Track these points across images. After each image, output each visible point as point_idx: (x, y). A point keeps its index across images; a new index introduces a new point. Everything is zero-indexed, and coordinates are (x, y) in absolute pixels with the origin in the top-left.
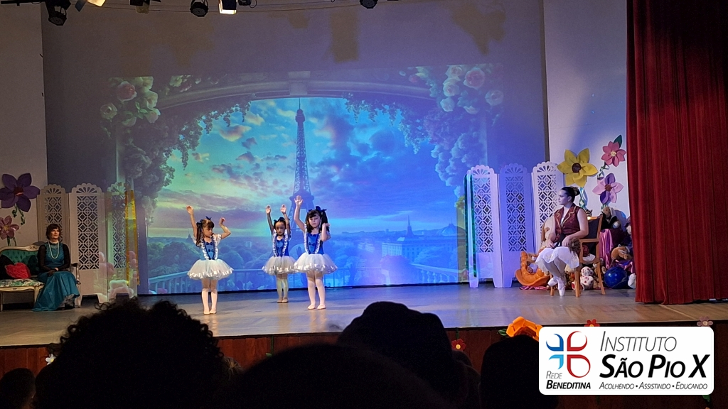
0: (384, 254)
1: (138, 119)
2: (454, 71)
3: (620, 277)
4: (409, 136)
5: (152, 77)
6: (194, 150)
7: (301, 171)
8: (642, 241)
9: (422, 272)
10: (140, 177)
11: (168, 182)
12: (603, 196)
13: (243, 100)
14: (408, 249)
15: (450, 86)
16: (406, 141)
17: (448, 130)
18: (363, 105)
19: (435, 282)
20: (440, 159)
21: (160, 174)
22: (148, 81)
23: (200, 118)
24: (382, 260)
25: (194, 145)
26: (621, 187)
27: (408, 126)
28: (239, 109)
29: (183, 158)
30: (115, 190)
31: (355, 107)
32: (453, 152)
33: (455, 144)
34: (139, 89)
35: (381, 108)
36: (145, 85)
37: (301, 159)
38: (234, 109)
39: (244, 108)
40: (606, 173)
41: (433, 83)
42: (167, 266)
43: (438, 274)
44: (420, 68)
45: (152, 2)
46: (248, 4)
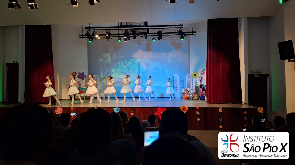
1: (106, 62)
2: (171, 54)
3: (203, 98)
8: (208, 91)
12: (200, 81)
13: (127, 59)
15: (170, 57)
16: (160, 68)
17: (169, 66)
18: (152, 61)
20: (167, 72)
21: (110, 73)
23: (119, 62)
25: (117, 68)
26: (204, 79)
27: (161, 65)
29: (115, 70)
30: (101, 76)
31: (150, 61)
32: (170, 71)
33: (170, 69)
34: (107, 56)
35: (156, 61)
36: (108, 55)
37: (139, 71)
38: (126, 61)
39: (128, 61)
40: (201, 76)
41: (166, 57)
44: (164, 54)
45: (110, 39)
46: (129, 39)
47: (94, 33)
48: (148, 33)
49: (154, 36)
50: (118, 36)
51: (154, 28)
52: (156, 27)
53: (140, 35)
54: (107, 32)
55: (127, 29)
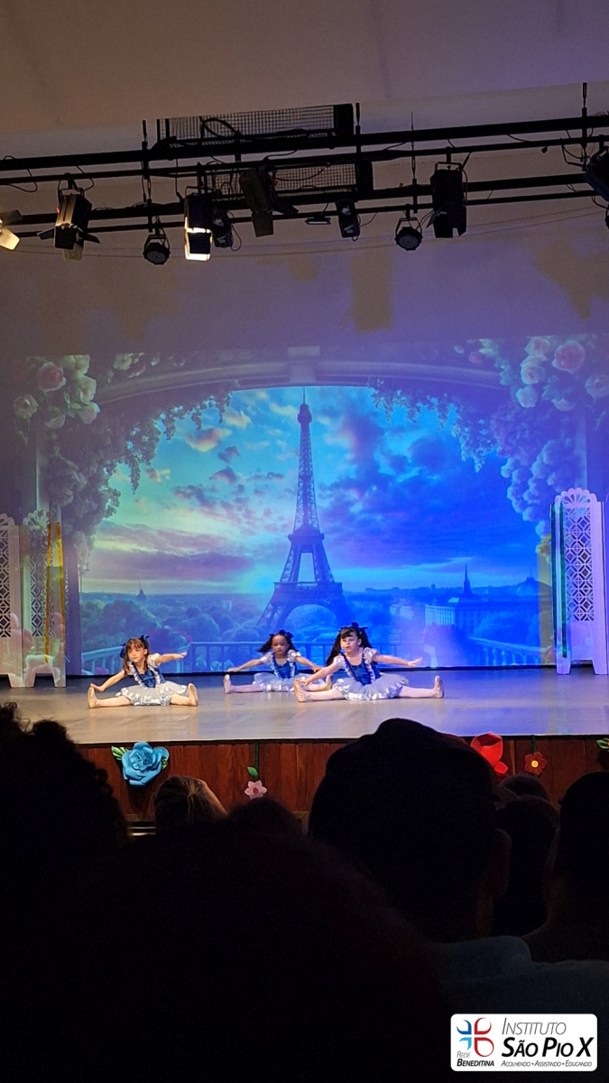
0: (428, 621)
1: (68, 417)
2: (538, 346)
4: (467, 444)
5: (88, 356)
6: (149, 464)
7: (306, 496)
9: (485, 650)
10: (71, 504)
11: (110, 511)
13: (219, 389)
14: (464, 615)
15: (531, 369)
16: (463, 452)
17: (526, 435)
18: (399, 398)
19: (504, 664)
20: (515, 479)
21: (99, 499)
22: (82, 362)
23: (157, 417)
24: (425, 631)
25: (148, 457)
27: (466, 429)
28: (214, 403)
29: (132, 476)
30: (33, 522)
31: (387, 401)
32: (535, 469)
33: (538, 457)
34: (69, 373)
35: (425, 401)
36: (78, 367)
37: (306, 478)
38: (207, 403)
39: (221, 402)
41: (505, 364)
42: (110, 635)
43: (509, 653)
44: (485, 342)
45: (85, 242)
46: (229, 243)
48: (364, 187)
49: (407, 208)
50: (144, 220)
51: (407, 147)
52: (420, 145)
53: (301, 209)
54: (64, 193)
55: (208, 166)
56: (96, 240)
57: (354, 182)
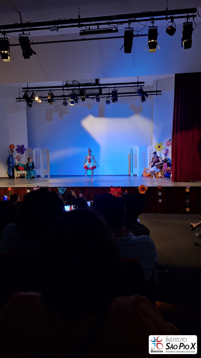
3: (168, 175)
8: (174, 166)
26: (170, 152)
40: (167, 148)
45: (53, 102)
46: (77, 102)
47: (33, 94)
49: (108, 97)
50: (63, 98)
52: (110, 86)
53: (90, 97)
54: (49, 93)
55: (74, 89)
56: (55, 101)
57: (99, 92)
